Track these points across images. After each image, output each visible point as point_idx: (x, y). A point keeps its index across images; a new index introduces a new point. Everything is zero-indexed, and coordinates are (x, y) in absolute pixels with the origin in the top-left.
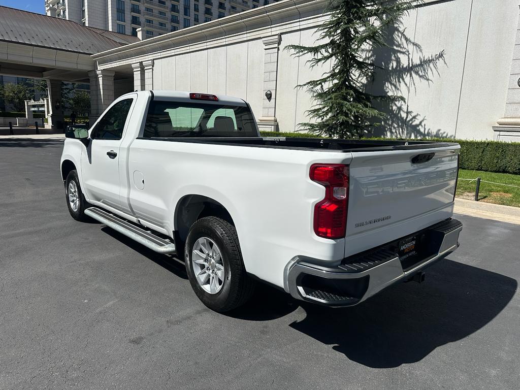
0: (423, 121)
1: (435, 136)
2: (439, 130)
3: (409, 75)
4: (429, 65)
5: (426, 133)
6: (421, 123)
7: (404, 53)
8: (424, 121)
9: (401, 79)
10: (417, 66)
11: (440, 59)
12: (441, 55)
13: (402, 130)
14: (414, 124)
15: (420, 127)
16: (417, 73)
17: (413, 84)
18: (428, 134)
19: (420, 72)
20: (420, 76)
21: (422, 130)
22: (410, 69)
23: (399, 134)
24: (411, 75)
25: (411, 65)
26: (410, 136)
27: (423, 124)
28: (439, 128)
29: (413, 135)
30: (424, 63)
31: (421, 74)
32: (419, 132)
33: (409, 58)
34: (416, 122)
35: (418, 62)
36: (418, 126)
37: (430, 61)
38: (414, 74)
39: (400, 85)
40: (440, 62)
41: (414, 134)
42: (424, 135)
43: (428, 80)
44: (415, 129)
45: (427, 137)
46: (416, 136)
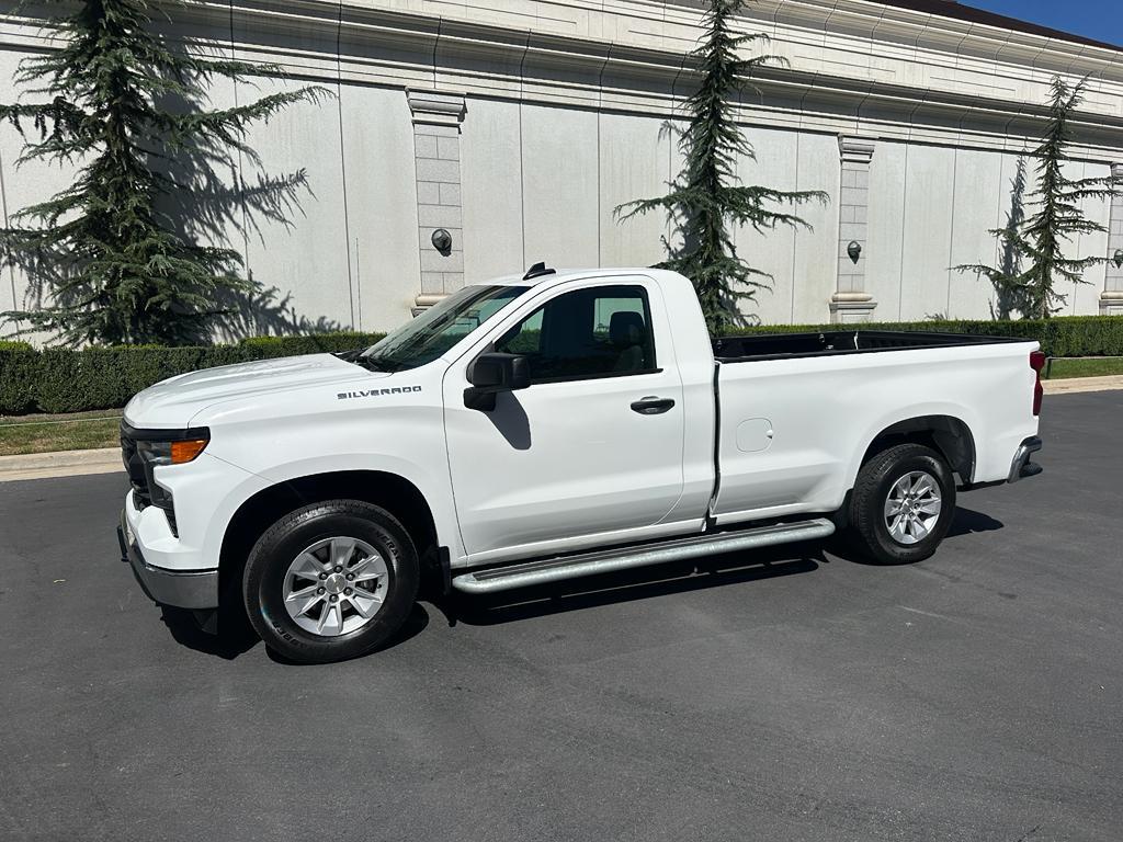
0: (287, 300)
1: (317, 329)
2: (323, 318)
3: (240, 207)
4: (280, 193)
5: (298, 323)
6: (283, 304)
7: (220, 160)
8: (291, 300)
9: (223, 215)
10: (254, 191)
11: (300, 184)
12: (300, 177)
13: (245, 319)
14: (269, 306)
15: (284, 313)
16: (257, 205)
17: (253, 227)
18: (303, 326)
19: (263, 204)
20: (265, 213)
21: (289, 319)
22: (242, 196)
23: (241, 327)
24: (245, 209)
25: (240, 188)
26: (267, 332)
27: (289, 307)
28: (322, 315)
29: (271, 330)
30: (268, 188)
31: (266, 208)
32: (283, 321)
33: (234, 173)
34: (274, 304)
35: (257, 185)
36: (277, 310)
37: (282, 185)
38: (250, 207)
39: (222, 226)
40: (300, 190)
41: (274, 327)
42: (295, 329)
43: (284, 220)
44: (273, 317)
45: (302, 333)
46: (279, 333)
